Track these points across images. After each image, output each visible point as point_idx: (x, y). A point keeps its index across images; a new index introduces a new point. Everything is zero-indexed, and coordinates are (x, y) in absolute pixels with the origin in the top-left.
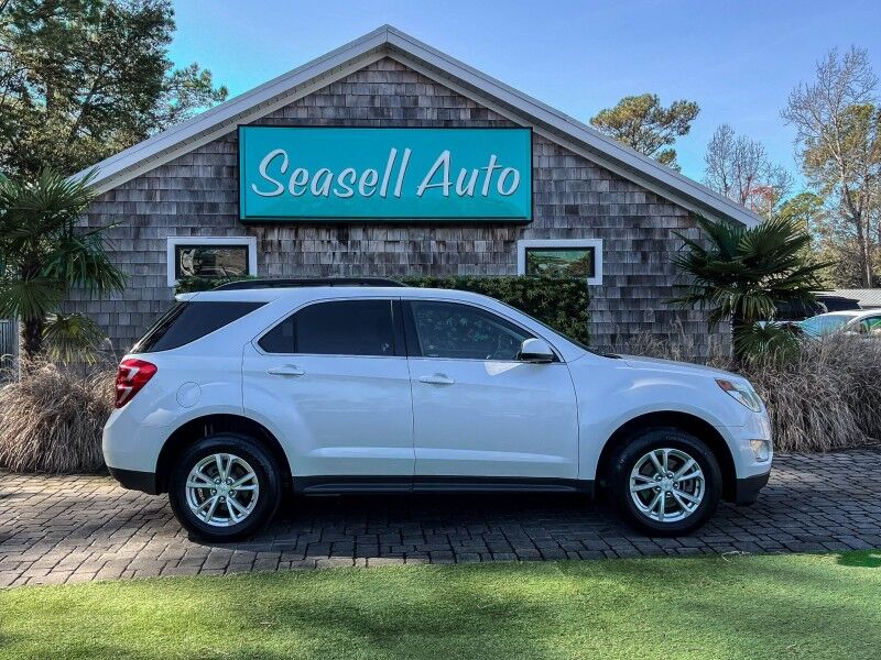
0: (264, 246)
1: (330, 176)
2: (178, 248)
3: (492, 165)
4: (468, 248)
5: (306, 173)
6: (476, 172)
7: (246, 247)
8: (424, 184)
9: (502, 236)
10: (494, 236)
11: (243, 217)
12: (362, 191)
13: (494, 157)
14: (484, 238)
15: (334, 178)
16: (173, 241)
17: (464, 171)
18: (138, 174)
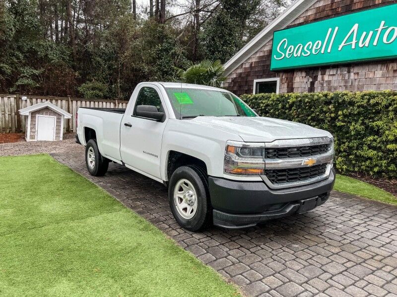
0: (281, 80)
1: (302, 47)
2: (257, 83)
3: (381, 27)
4: (371, 75)
5: (293, 47)
6: (371, 33)
7: (276, 81)
8: (343, 44)
9: (393, 67)
10: (387, 67)
11: (271, 70)
12: (314, 52)
13: (383, 22)
14: (381, 69)
15: (303, 48)
16: (255, 81)
17: (365, 33)
18: (249, 57)
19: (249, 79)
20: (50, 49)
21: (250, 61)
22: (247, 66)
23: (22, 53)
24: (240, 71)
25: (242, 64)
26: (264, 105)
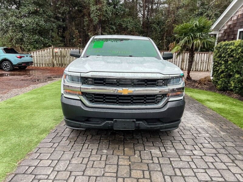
18: (237, 11)
19: (235, 29)
20: (128, 22)
21: (237, 14)
22: (235, 18)
23: (115, 26)
24: (229, 23)
25: (232, 17)
26: (230, 50)
